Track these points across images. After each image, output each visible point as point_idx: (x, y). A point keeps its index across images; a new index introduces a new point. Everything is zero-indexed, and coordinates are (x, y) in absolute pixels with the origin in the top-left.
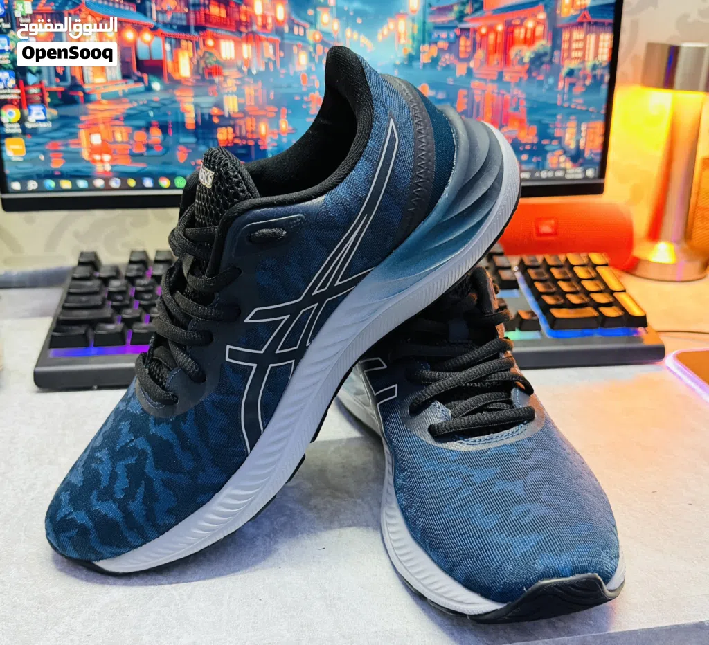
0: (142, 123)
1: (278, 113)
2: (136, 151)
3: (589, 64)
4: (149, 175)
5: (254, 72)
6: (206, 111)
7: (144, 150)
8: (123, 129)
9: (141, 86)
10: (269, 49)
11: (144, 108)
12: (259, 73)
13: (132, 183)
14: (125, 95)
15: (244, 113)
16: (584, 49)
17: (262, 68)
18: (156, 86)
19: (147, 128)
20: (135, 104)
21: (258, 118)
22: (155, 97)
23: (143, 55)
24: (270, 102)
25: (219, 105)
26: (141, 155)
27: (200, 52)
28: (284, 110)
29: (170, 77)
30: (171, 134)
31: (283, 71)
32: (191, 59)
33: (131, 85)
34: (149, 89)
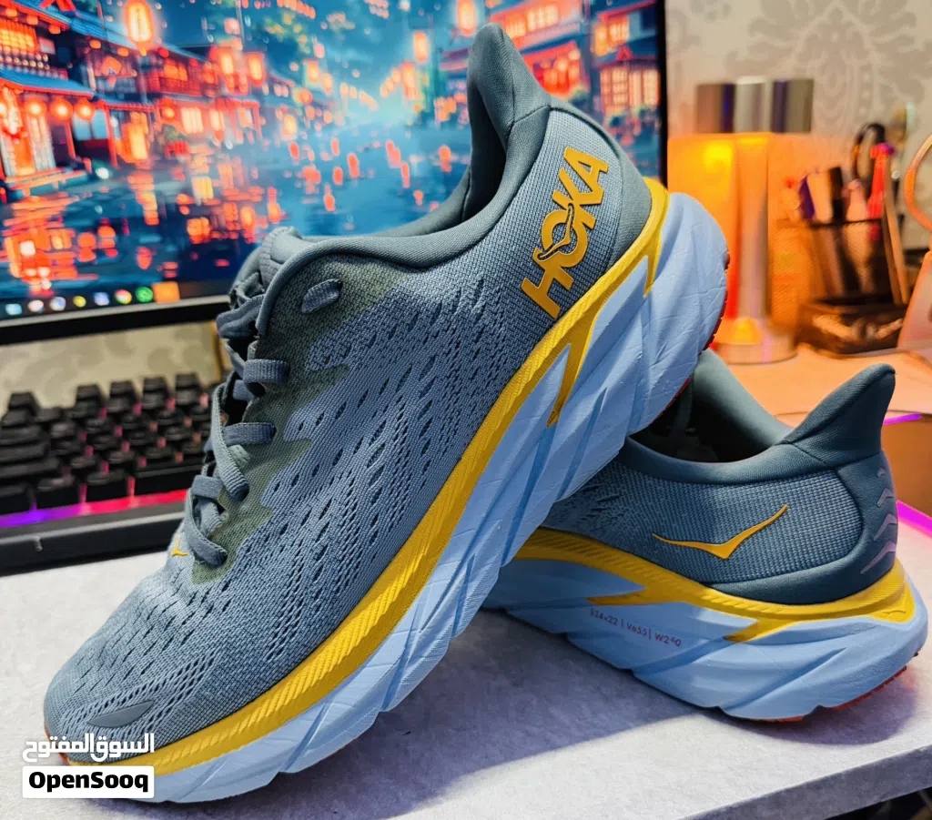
0: (87, 222)
1: (265, 196)
2: (82, 259)
3: (636, 110)
4: (102, 289)
5: (230, 147)
6: (171, 201)
7: (93, 257)
8: (64, 232)
9: (82, 175)
10: (246, 117)
11: (90, 203)
12: (236, 147)
13: (80, 301)
14: (63, 188)
15: (221, 198)
16: (627, 92)
17: (240, 141)
18: (103, 173)
19: (94, 229)
20: (77, 199)
21: (240, 204)
22: (103, 189)
23: (83, 135)
24: (254, 182)
25: (188, 191)
26: (90, 264)
27: (157, 127)
28: (272, 191)
29: (120, 161)
30: (127, 232)
31: (267, 143)
32: (146, 137)
33: (69, 175)
34: (93, 178)
